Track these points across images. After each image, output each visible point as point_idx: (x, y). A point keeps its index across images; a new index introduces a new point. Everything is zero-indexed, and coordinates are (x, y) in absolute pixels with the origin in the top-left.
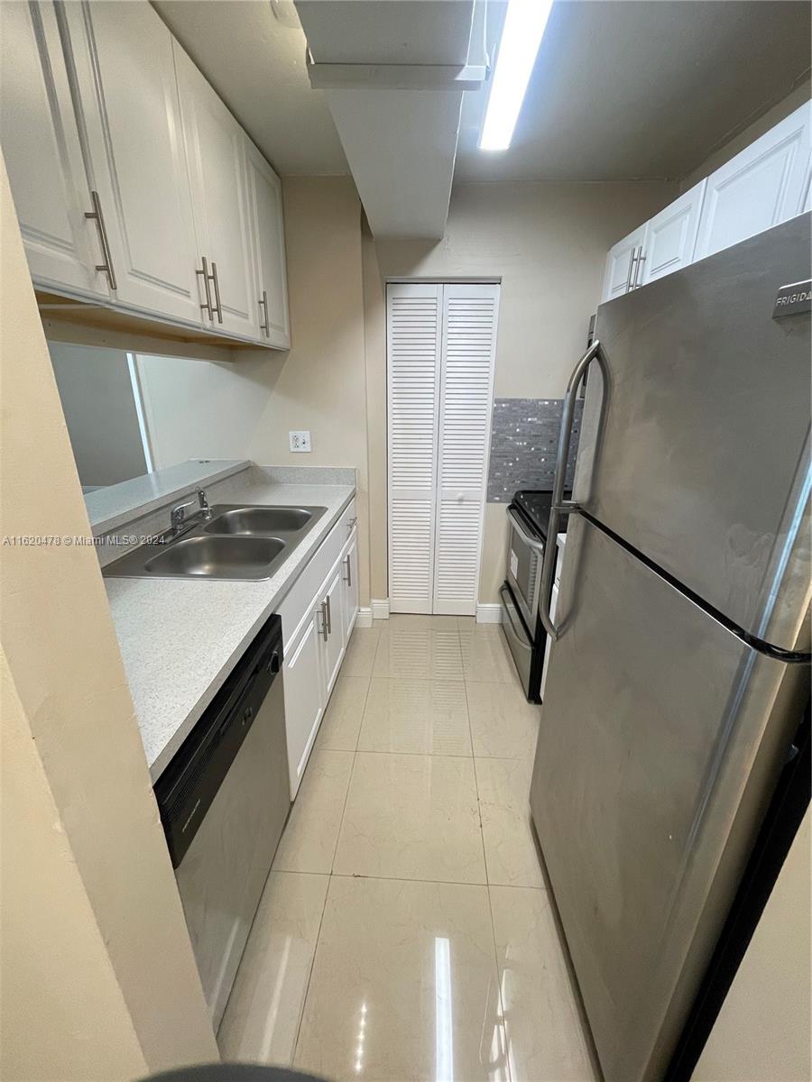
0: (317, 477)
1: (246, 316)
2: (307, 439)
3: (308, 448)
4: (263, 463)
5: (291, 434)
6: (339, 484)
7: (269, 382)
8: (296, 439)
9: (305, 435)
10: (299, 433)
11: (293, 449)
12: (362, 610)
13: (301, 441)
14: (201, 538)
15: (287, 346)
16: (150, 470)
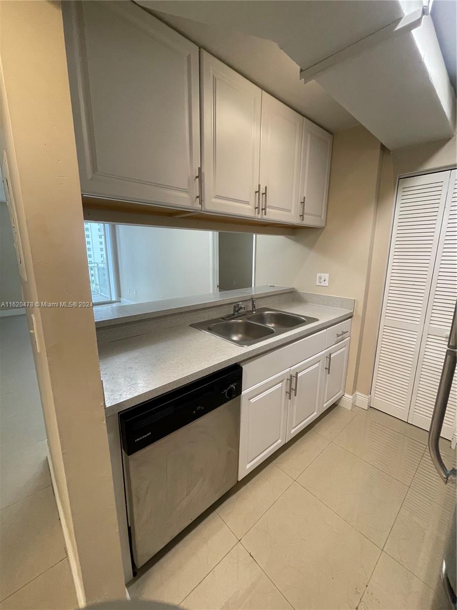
0: (328, 301)
1: (289, 211)
2: (327, 279)
3: (326, 284)
4: (301, 290)
5: (319, 275)
6: (341, 308)
7: (311, 246)
8: (320, 278)
9: (326, 276)
10: (322, 275)
11: (318, 284)
12: (346, 395)
13: (323, 279)
14: (240, 321)
15: (323, 225)
16: (253, 286)
